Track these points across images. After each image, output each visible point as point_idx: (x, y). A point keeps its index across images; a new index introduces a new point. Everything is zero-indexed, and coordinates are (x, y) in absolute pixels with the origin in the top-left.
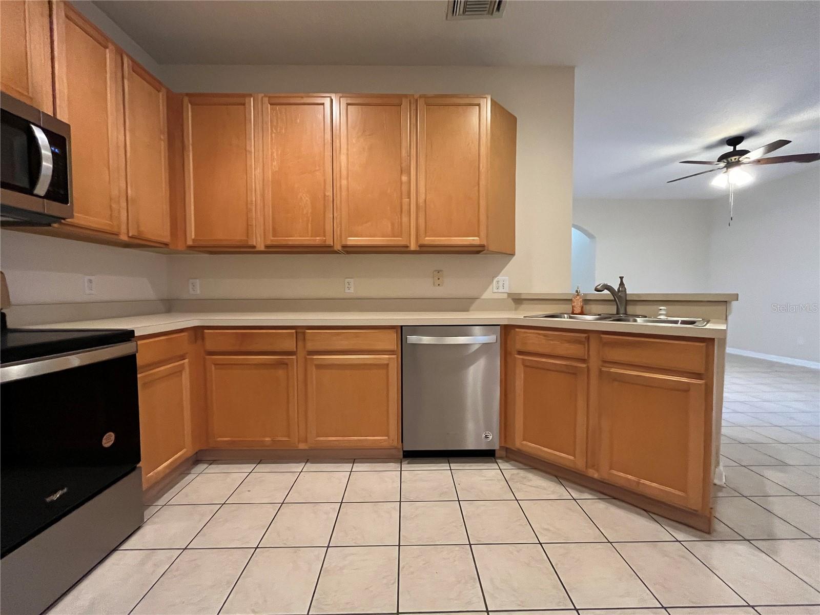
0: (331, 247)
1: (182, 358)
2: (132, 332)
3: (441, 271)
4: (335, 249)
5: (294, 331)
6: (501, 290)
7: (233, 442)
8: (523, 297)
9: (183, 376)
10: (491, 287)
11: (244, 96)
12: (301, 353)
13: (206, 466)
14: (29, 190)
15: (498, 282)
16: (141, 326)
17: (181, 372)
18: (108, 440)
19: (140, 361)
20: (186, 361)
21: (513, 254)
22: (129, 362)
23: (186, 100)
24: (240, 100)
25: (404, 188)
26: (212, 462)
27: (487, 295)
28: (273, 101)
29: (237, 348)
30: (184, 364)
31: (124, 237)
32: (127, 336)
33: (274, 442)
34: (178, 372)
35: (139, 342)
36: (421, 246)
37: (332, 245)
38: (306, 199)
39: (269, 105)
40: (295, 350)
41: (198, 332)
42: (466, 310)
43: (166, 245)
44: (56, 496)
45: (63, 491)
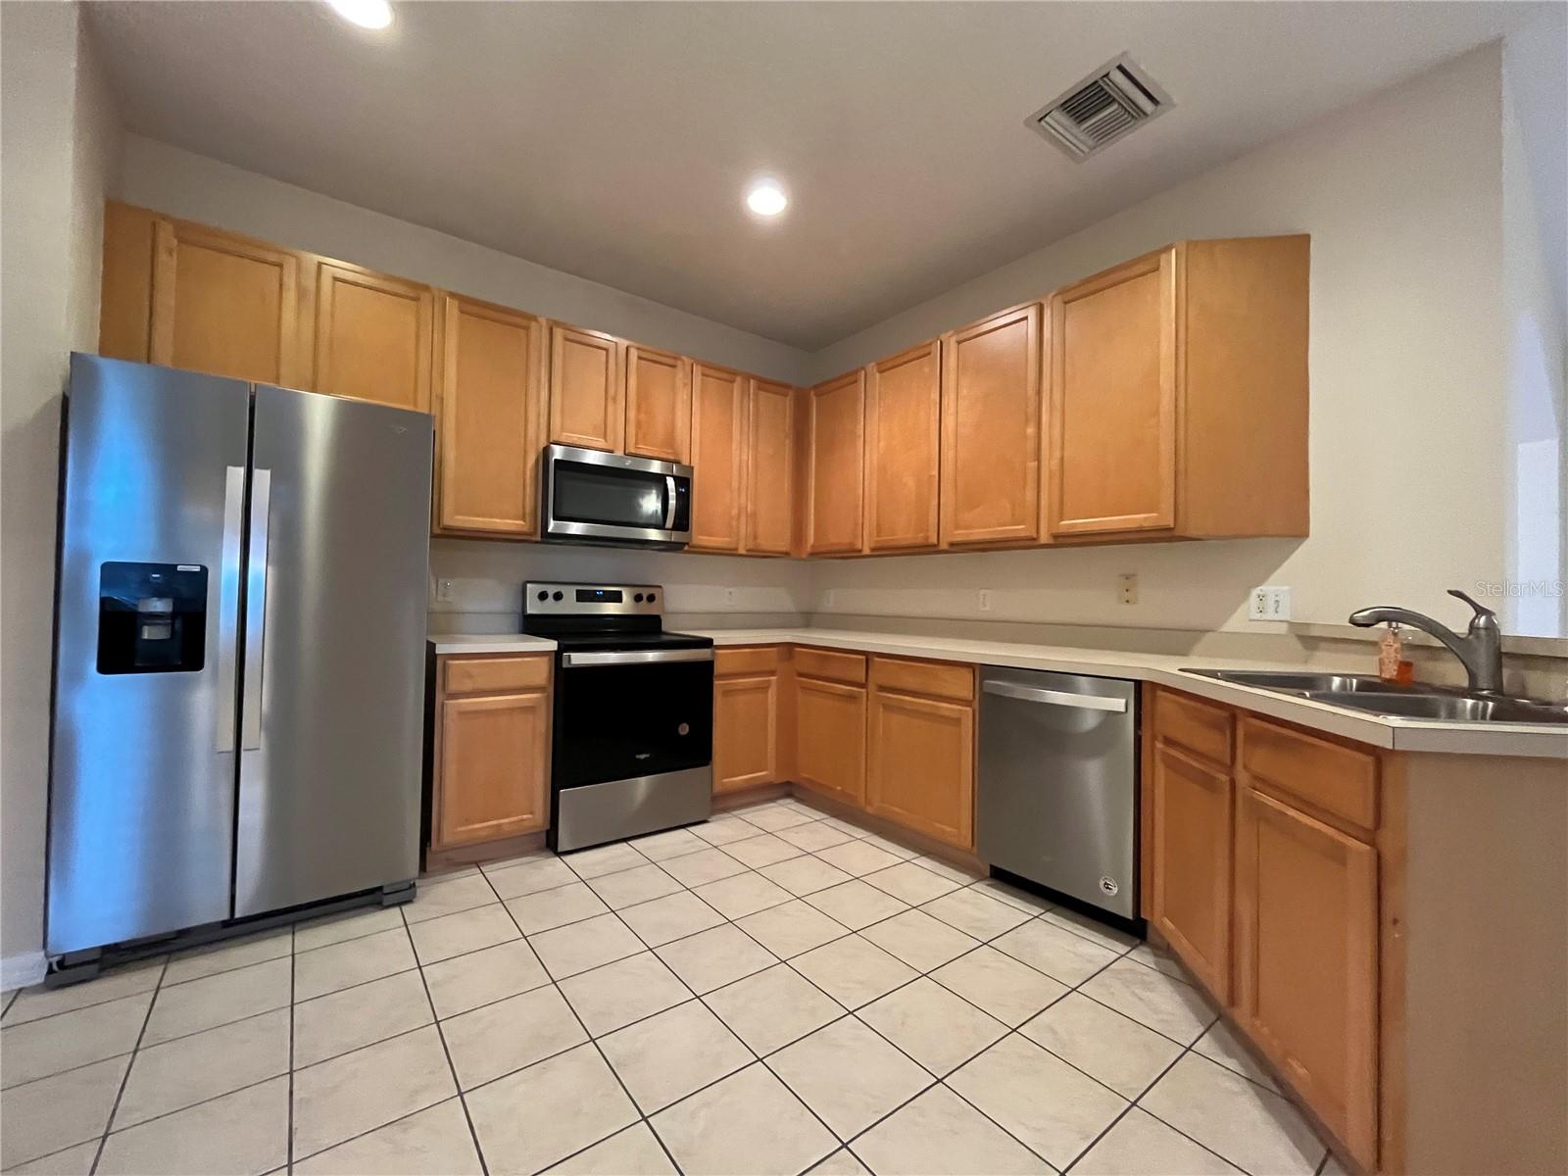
0: (934, 546)
1: (772, 673)
2: (711, 641)
3: (1134, 575)
4: (940, 547)
5: (864, 657)
6: (1270, 615)
7: (811, 781)
8: (1315, 632)
9: (770, 692)
10: (1243, 607)
11: (856, 372)
12: (872, 687)
14: (662, 527)
15: (1261, 598)
16: (719, 637)
17: (768, 687)
18: (684, 729)
19: (718, 669)
20: (773, 678)
21: (1307, 535)
22: (707, 667)
23: (812, 393)
24: (849, 378)
25: (1031, 445)
26: (800, 800)
27: (1235, 623)
28: (884, 367)
30: (770, 680)
31: (741, 551)
32: (707, 643)
33: (842, 791)
34: (763, 688)
35: (718, 651)
36: (1056, 537)
37: (936, 542)
38: (910, 482)
39: (878, 374)
40: (864, 681)
41: (790, 648)
42: (1183, 651)
43: (787, 554)
44: (643, 757)
45: (648, 756)
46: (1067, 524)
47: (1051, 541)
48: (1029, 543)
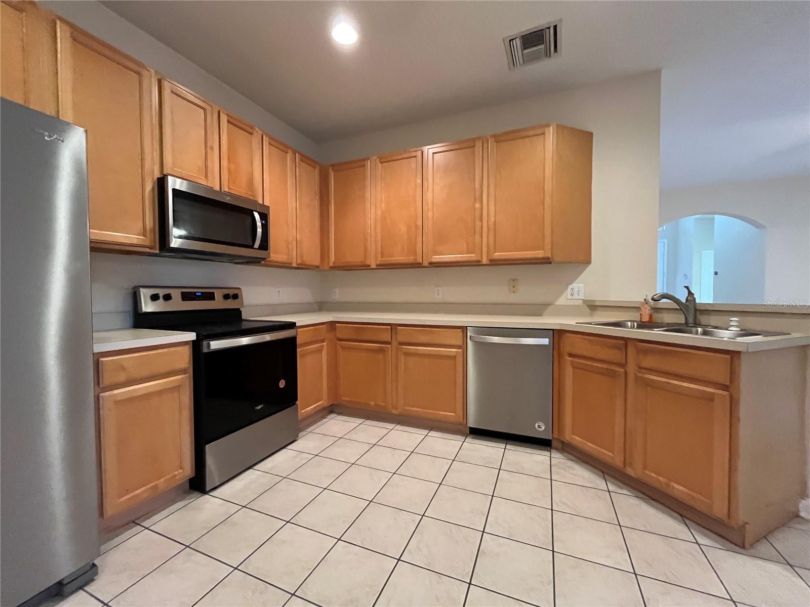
0: (420, 264)
1: (323, 341)
2: (295, 323)
3: (517, 280)
4: (424, 265)
5: (390, 327)
6: (576, 296)
7: (351, 401)
8: (597, 304)
9: (323, 352)
10: (564, 295)
11: (364, 160)
12: (395, 343)
13: (336, 415)
14: (252, 247)
15: (572, 289)
16: (300, 320)
17: (322, 350)
18: (282, 384)
19: (299, 341)
20: (325, 343)
21: (588, 262)
22: (293, 341)
23: (330, 169)
24: (360, 163)
25: (478, 214)
26: (340, 414)
27: (561, 301)
28: (382, 161)
29: (354, 337)
30: (323, 345)
31: (294, 265)
32: (292, 325)
33: (376, 405)
34: (320, 350)
35: (299, 330)
36: (491, 260)
37: (421, 262)
38: (403, 228)
39: (380, 164)
40: (390, 340)
41: (332, 324)
43: (318, 267)
44: (259, 407)
45: (262, 406)
46: (497, 255)
47: (489, 263)
48: (477, 264)
